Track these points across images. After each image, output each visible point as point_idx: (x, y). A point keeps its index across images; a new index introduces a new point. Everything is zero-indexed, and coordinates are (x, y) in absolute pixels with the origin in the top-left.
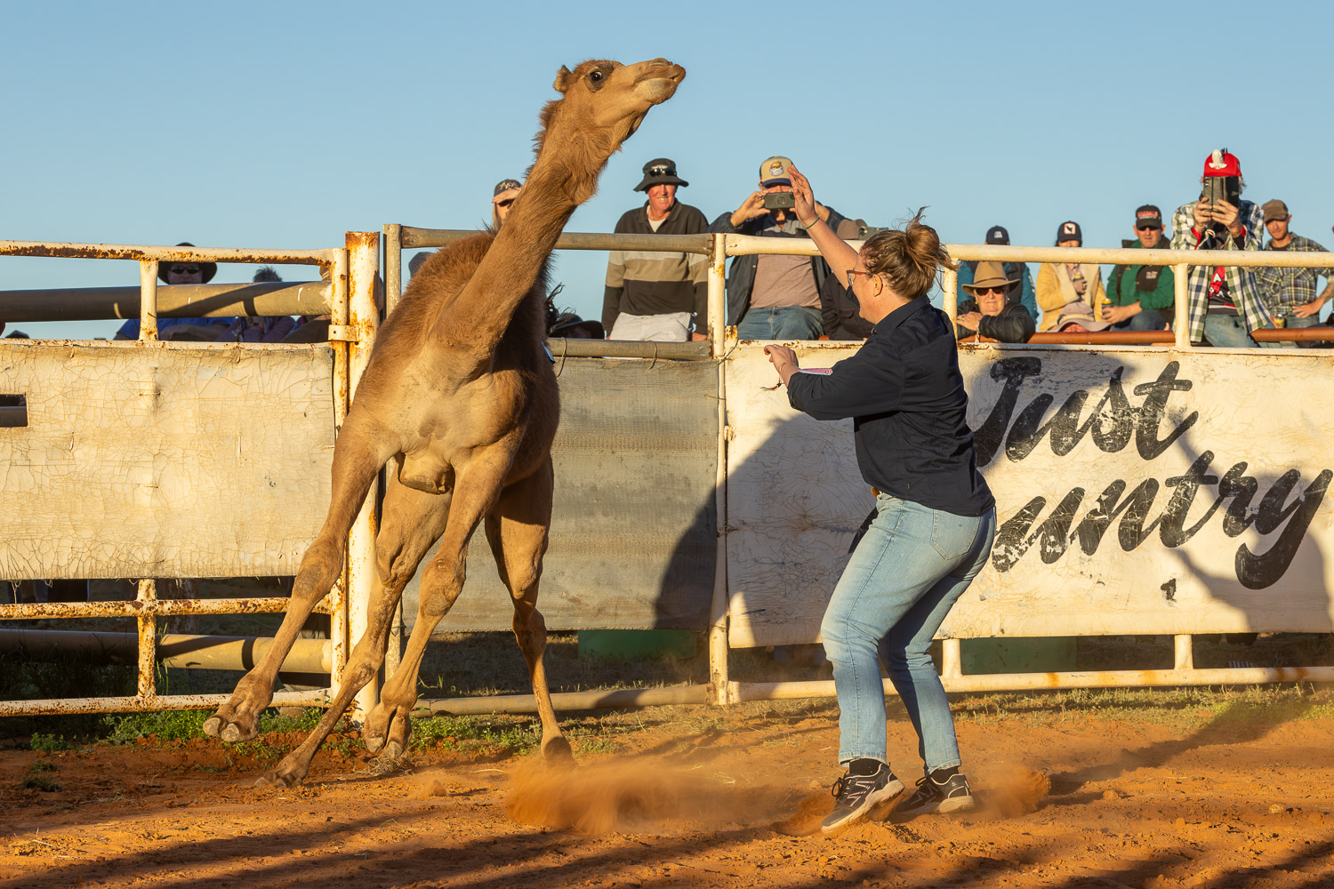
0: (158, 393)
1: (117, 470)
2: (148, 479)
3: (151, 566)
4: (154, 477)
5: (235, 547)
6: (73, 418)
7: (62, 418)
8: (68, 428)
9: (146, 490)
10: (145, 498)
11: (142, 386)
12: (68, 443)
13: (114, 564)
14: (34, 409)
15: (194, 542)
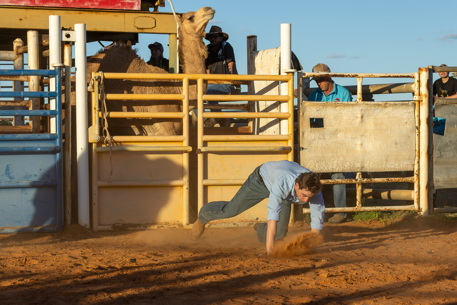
0: (362, 117)
1: (350, 140)
2: (359, 142)
3: (360, 168)
4: (361, 142)
5: (385, 162)
6: (337, 125)
7: (334, 125)
8: (336, 128)
9: (359, 146)
10: (358, 148)
11: (358, 115)
12: (335, 132)
13: (349, 168)
14: (326, 122)
15: (373, 161)
